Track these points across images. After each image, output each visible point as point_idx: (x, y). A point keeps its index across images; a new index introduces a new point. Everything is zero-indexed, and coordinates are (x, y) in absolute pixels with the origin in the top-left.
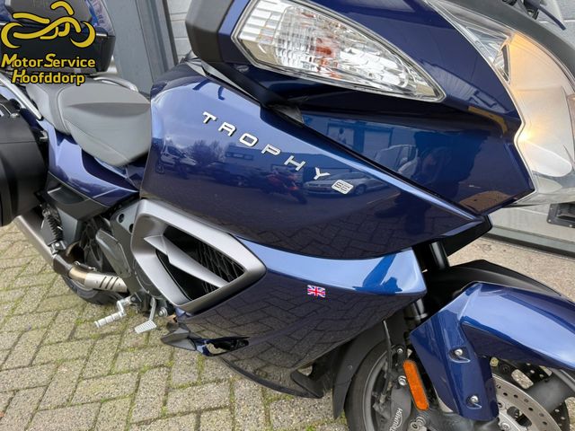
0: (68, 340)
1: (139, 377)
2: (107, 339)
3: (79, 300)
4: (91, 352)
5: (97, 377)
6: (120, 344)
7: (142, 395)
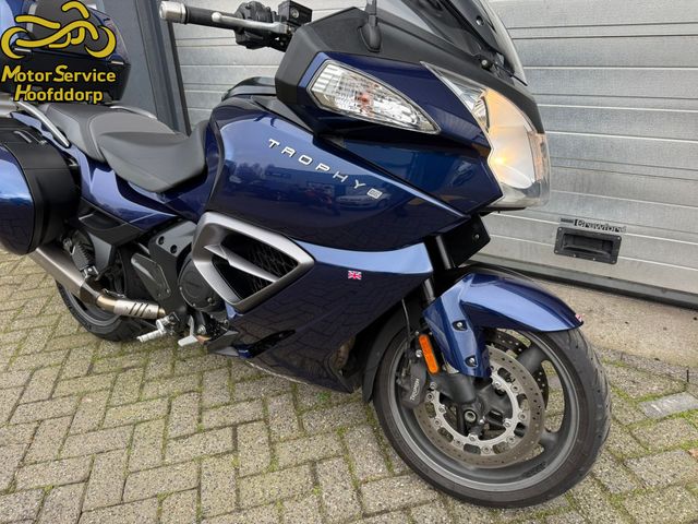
0: (87, 375)
1: (170, 402)
2: (129, 373)
3: (92, 338)
4: (114, 383)
5: (126, 405)
6: (144, 376)
7: (176, 415)
